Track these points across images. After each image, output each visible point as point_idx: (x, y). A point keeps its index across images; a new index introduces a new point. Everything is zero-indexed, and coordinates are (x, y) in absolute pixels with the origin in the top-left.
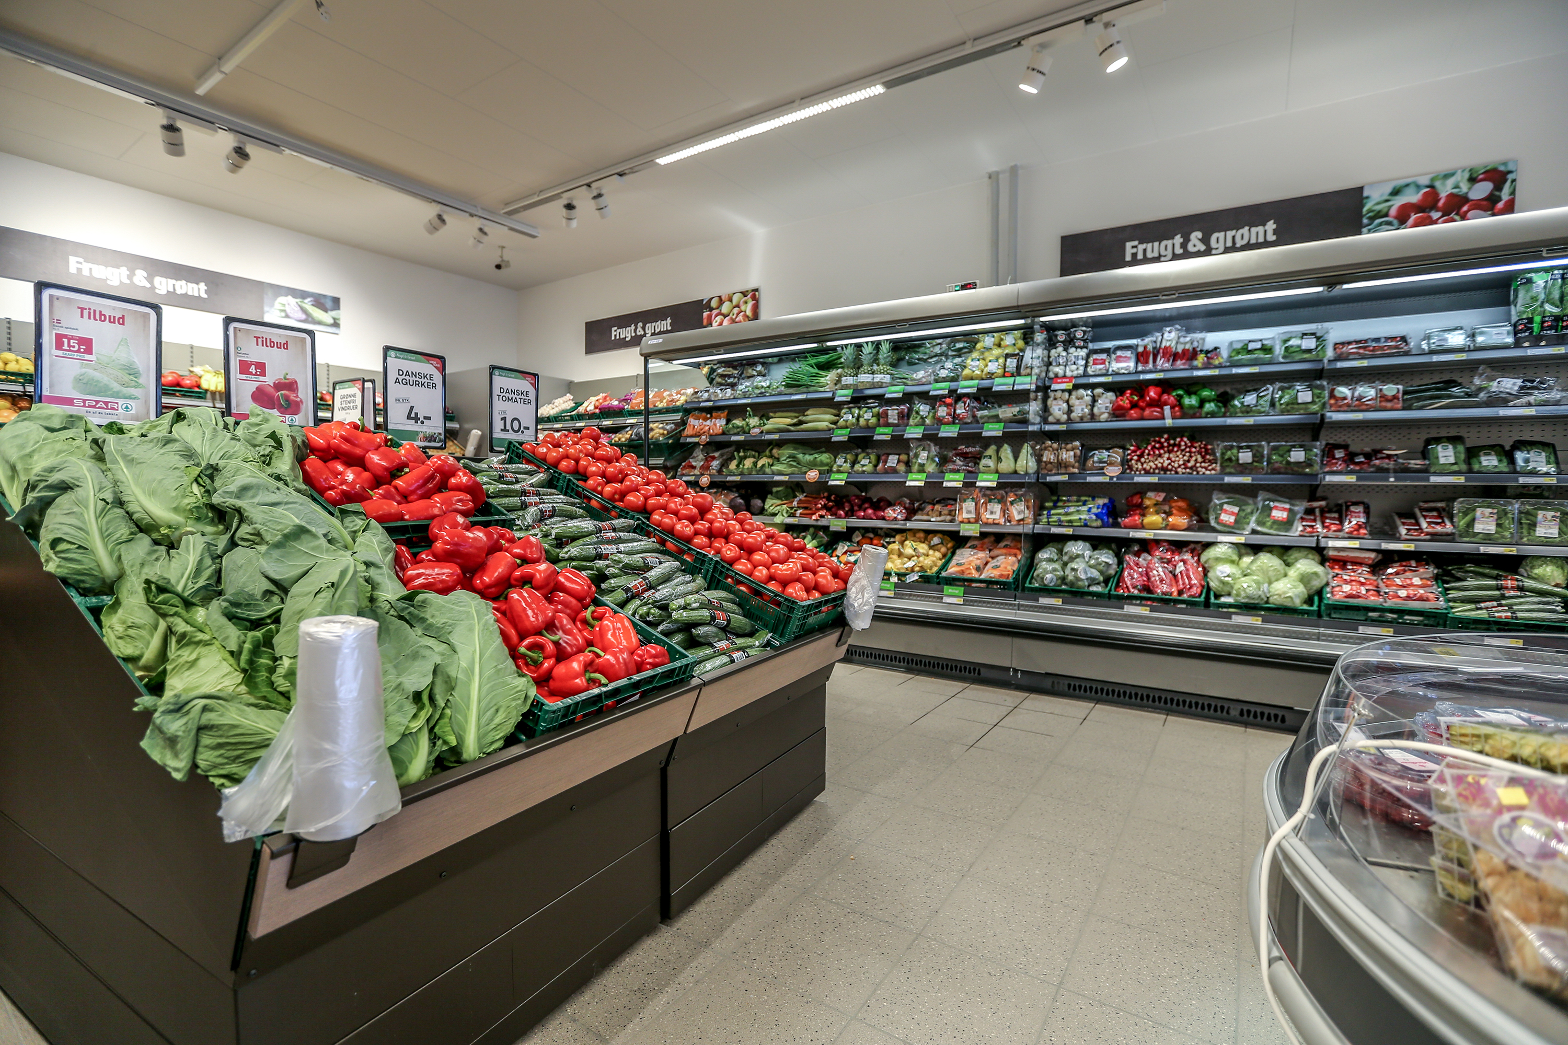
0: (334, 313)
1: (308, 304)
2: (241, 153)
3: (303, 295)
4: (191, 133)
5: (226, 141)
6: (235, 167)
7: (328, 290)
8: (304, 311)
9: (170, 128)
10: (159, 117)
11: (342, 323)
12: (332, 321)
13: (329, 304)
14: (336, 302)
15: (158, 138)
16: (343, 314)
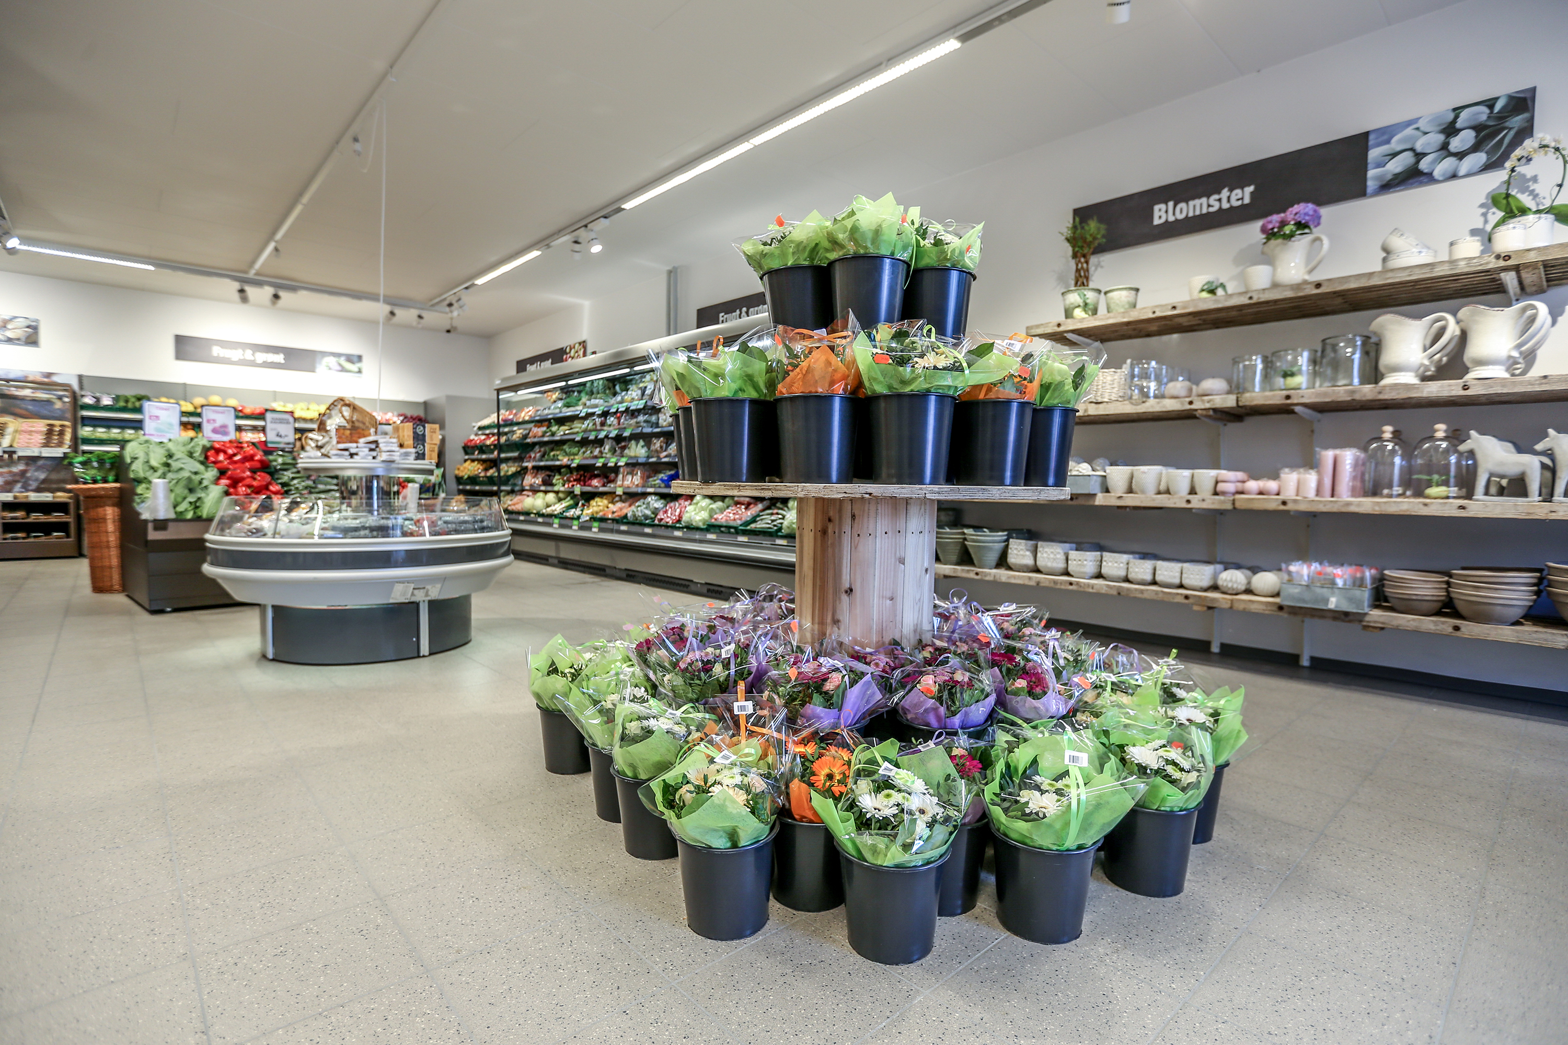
0: (358, 365)
1: (342, 361)
2: (276, 297)
3: (338, 355)
4: (251, 291)
5: (269, 291)
6: (274, 303)
7: (353, 350)
8: (340, 365)
9: (242, 291)
10: (236, 285)
11: (364, 370)
12: (357, 370)
13: (355, 359)
14: (360, 358)
15: (236, 296)
16: (364, 365)
